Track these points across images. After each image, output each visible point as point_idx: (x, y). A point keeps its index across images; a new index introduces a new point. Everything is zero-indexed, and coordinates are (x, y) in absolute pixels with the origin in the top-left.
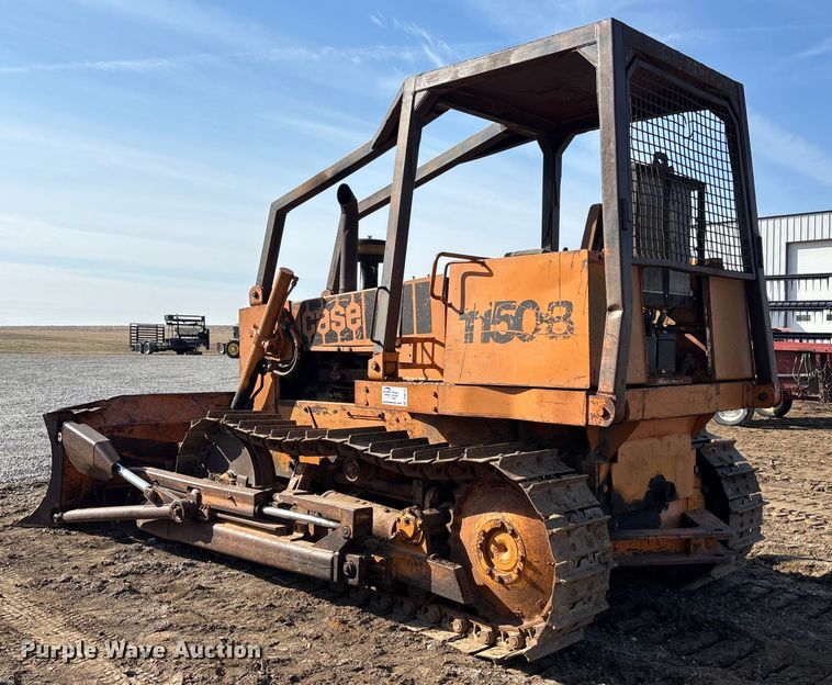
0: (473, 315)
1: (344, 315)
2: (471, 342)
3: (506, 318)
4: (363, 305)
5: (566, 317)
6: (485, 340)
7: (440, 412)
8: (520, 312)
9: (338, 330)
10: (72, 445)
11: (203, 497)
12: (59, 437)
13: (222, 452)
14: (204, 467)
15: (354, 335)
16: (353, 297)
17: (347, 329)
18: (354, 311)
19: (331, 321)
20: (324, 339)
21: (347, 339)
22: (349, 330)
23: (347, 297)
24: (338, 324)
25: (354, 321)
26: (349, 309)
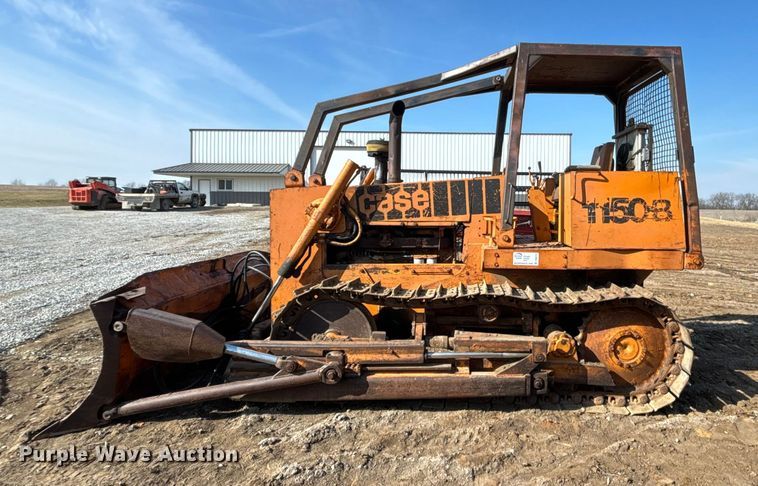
0: (593, 206)
1: (410, 199)
2: (594, 222)
3: (622, 208)
4: (432, 192)
5: (666, 210)
6: (606, 220)
7: (569, 267)
8: (632, 204)
9: (403, 210)
10: (147, 333)
11: (348, 356)
12: (117, 326)
13: (318, 315)
14: (292, 330)
15: (421, 213)
16: (420, 186)
17: (412, 209)
18: (421, 196)
19: (394, 203)
20: (386, 216)
21: (412, 217)
22: (415, 210)
23: (413, 185)
24: (403, 205)
25: (421, 203)
26: (415, 194)
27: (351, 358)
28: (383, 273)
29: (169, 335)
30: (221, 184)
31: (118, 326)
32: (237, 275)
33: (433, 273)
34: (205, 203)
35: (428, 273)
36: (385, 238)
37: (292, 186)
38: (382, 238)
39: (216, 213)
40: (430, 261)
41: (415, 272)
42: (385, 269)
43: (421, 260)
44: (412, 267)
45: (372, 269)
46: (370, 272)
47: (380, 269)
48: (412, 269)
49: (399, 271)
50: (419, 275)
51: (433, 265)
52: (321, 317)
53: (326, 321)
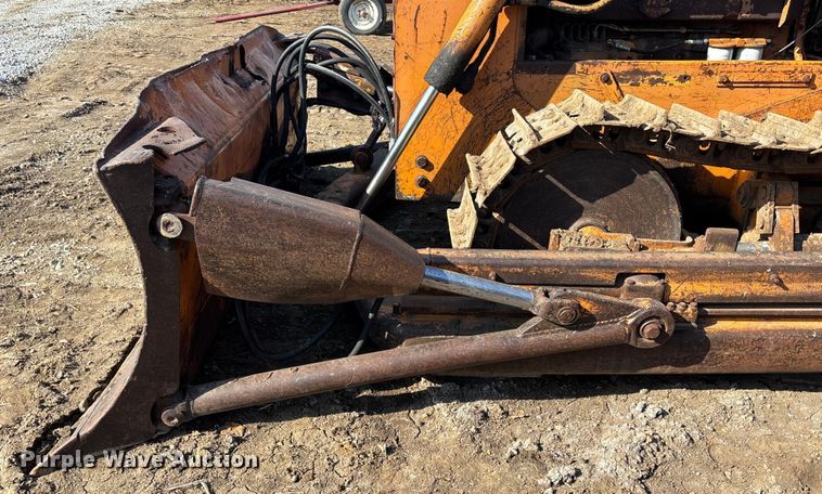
10: (245, 240)
11: (673, 285)
12: (167, 224)
13: (561, 186)
14: (503, 220)
27: (678, 289)
28: (653, 83)
29: (300, 247)
31: (171, 225)
33: (767, 85)
35: (756, 84)
40: (749, 55)
42: (657, 73)
43: (726, 52)
44: (720, 68)
45: (627, 73)
46: (622, 81)
47: (646, 74)
48: (723, 74)
49: (690, 79)
50: (732, 88)
51: (760, 64)
52: (567, 191)
53: (578, 199)
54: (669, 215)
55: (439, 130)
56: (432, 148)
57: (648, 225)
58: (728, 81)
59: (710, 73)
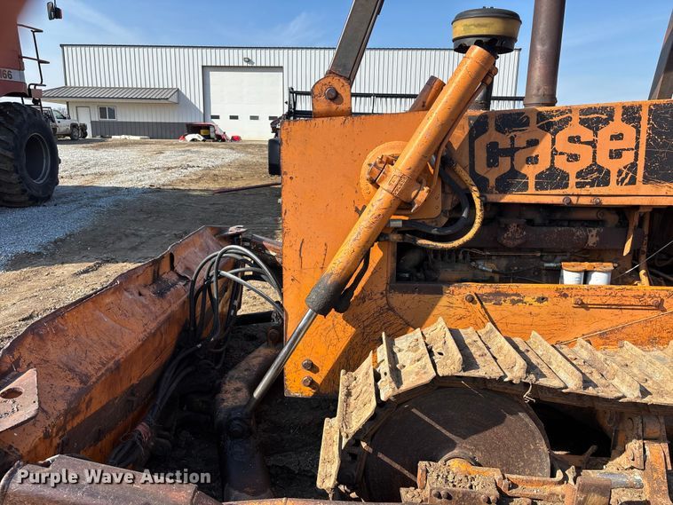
1: (593, 144)
4: (645, 127)
9: (572, 169)
13: (426, 419)
14: (371, 450)
15: (614, 177)
16: (618, 115)
17: (595, 168)
18: (619, 137)
19: (554, 153)
20: (532, 182)
21: (592, 185)
22: (600, 169)
23: (604, 109)
24: (574, 158)
25: (616, 154)
26: (605, 133)
28: (514, 302)
30: (103, 112)
32: (199, 283)
33: (619, 307)
34: (86, 134)
35: (609, 306)
36: (513, 227)
37: (329, 115)
38: (506, 229)
39: (101, 147)
40: (599, 279)
41: (582, 305)
42: (518, 295)
43: (577, 275)
44: (574, 292)
45: (490, 294)
46: (486, 300)
47: (507, 295)
48: (577, 297)
49: (547, 300)
50: (587, 309)
51: (610, 289)
52: (434, 424)
53: (444, 431)
54: (537, 450)
55: (323, 338)
56: (317, 353)
57: (516, 458)
58: (583, 303)
59: (565, 296)
